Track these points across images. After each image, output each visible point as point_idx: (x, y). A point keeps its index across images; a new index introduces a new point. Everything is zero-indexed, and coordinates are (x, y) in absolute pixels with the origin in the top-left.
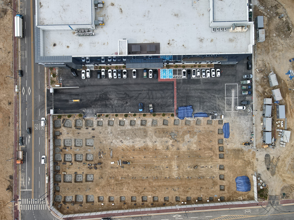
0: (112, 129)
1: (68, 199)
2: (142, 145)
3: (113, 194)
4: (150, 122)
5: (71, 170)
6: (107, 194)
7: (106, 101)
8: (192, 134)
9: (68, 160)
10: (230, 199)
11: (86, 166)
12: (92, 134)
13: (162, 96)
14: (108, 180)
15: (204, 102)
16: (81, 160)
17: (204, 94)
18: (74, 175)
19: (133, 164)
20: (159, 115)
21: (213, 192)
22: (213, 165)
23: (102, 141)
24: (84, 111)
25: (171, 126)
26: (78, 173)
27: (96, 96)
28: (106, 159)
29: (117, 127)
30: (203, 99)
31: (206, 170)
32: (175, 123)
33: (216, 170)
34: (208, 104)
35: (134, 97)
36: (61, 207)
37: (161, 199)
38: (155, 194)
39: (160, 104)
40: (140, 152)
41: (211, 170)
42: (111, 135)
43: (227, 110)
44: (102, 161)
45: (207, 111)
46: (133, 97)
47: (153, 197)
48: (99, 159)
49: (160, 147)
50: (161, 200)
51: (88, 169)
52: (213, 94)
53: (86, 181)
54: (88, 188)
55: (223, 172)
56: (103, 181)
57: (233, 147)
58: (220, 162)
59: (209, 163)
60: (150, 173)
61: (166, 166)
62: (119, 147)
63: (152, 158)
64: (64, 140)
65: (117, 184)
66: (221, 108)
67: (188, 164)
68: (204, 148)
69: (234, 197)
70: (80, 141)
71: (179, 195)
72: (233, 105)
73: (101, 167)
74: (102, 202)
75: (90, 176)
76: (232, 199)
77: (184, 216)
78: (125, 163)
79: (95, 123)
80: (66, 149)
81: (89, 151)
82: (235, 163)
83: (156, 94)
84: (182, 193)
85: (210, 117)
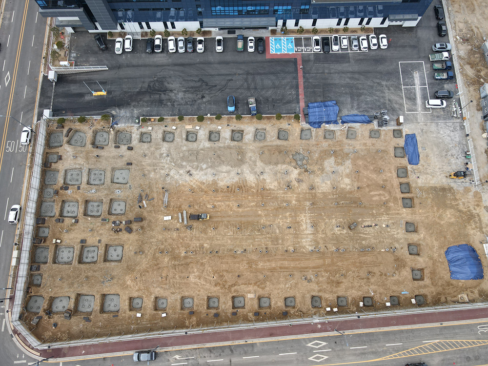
0: (170, 148)
1: (59, 306)
2: (234, 181)
3: (165, 289)
4: (251, 134)
5: (72, 235)
6: (152, 289)
7: (160, 94)
8: (340, 158)
9: (70, 215)
10: (439, 300)
11: (107, 226)
12: (126, 159)
13: (274, 83)
14: (154, 258)
15: (359, 95)
16: (99, 214)
17: (358, 80)
18: (78, 247)
19: (213, 222)
20: (268, 118)
21: (398, 283)
22: (390, 221)
23: (146, 172)
24: (114, 112)
25: (294, 142)
26: (87, 241)
27: (140, 86)
28: (154, 211)
29: (180, 144)
30: (358, 89)
31: (377, 233)
32: (304, 137)
33: (400, 233)
34: (369, 99)
35: (218, 87)
36: (38, 324)
37: (276, 303)
38: (263, 288)
39: (270, 100)
40: (228, 195)
41: (388, 232)
42: (167, 160)
43: (409, 110)
44: (145, 214)
45: (368, 111)
46: (216, 86)
47: (259, 299)
48: (138, 209)
49: (273, 184)
50: (278, 303)
51: (112, 233)
52: (378, 81)
53: (106, 260)
54: (109, 276)
55: (414, 238)
56: (144, 260)
57: (431, 182)
58: (405, 215)
59: (383, 218)
60: (250, 241)
61: (286, 225)
62: (183, 186)
63: (254, 208)
64: (66, 171)
65: (176, 267)
66: (396, 106)
67: (336, 220)
68: (368, 186)
69: (449, 294)
70: (101, 174)
71: (320, 291)
72: (419, 101)
73: (142, 228)
74: (139, 310)
75: (115, 250)
76: (443, 299)
77: (333, 345)
78: (196, 217)
79: (135, 136)
80: (67, 188)
81: (118, 193)
82: (440, 217)
83: (262, 80)
84: (325, 287)
85: (375, 122)
